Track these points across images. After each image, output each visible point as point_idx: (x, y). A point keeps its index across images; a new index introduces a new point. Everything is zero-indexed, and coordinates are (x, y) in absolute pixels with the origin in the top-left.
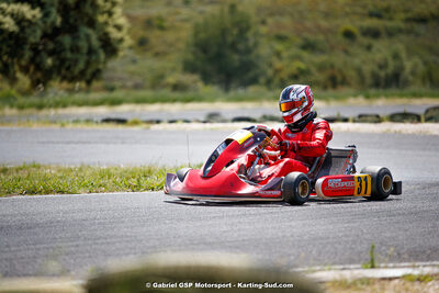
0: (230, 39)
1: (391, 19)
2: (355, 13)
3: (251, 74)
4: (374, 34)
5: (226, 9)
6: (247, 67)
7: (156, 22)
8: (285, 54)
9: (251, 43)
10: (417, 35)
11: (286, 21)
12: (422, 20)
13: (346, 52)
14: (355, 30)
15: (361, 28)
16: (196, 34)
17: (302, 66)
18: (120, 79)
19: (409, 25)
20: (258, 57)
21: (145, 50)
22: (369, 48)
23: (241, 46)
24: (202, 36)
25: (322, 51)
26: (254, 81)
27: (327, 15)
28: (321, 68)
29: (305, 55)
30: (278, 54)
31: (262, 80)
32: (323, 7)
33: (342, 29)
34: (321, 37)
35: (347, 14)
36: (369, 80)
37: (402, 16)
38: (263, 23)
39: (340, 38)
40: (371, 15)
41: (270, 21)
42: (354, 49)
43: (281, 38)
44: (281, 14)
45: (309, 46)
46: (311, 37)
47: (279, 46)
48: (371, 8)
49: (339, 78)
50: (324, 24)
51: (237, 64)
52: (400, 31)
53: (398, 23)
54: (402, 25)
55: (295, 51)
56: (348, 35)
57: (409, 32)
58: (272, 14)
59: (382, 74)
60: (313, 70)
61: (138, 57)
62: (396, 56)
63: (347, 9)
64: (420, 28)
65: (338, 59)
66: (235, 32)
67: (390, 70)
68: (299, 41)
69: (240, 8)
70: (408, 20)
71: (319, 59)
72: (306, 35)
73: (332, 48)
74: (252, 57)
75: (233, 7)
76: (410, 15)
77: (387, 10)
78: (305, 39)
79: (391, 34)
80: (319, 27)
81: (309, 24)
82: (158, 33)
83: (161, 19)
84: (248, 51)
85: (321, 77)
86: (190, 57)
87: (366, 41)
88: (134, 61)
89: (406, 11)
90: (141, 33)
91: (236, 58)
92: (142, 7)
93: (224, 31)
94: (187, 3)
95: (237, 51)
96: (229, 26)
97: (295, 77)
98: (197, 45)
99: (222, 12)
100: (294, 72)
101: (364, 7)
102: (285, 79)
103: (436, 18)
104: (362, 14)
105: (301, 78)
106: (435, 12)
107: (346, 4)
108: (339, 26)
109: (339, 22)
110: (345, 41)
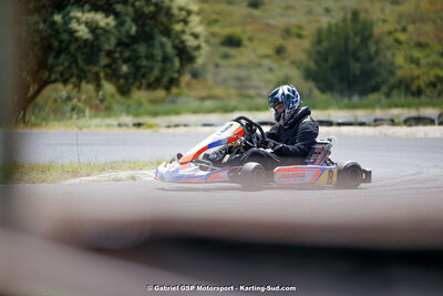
0: (352, 47)
3: (373, 82)
5: (349, 16)
6: (368, 74)
7: (295, 30)
8: (423, 62)
9: (373, 49)
11: (428, 28)
16: (319, 42)
17: (442, 73)
18: (256, 88)
20: (380, 65)
21: (283, 59)
23: (362, 54)
24: (326, 44)
26: (375, 89)
30: (416, 62)
38: (404, 30)
41: (411, 28)
43: (420, 46)
47: (417, 54)
51: (358, 72)
55: (435, 57)
58: (414, 22)
61: (274, 66)
66: (358, 40)
68: (439, 48)
69: (362, 16)
74: (373, 64)
75: (355, 14)
82: (296, 41)
83: (300, 27)
88: (271, 70)
90: (279, 41)
91: (358, 65)
92: (282, 15)
93: (346, 39)
94: (327, 11)
95: (357, 59)
96: (351, 34)
97: (433, 85)
98: (319, 53)
99: (344, 20)
100: (434, 80)
102: (423, 86)
105: (439, 86)
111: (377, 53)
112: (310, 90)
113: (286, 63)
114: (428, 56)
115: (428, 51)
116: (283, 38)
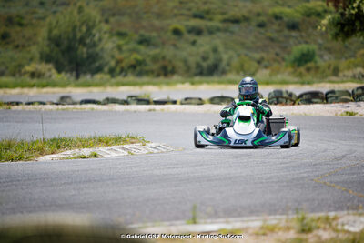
0: (79, 35)
1: (211, 20)
2: (182, 15)
3: (97, 64)
4: (199, 32)
5: (75, 12)
6: (93, 58)
7: (16, 20)
8: (124, 48)
9: (96, 38)
10: (232, 32)
11: (125, 20)
12: (236, 21)
13: (175, 45)
14: (182, 28)
15: (187, 26)
17: (139, 57)
19: (225, 25)
20: (102, 49)
21: (8, 43)
22: (194, 43)
23: (88, 41)
24: (55, 32)
25: (156, 46)
26: (99, 70)
27: (159, 16)
28: (155, 59)
29: (142, 48)
30: (120, 48)
31: (106, 69)
32: (156, 9)
33: (171, 28)
34: (154, 34)
35: (175, 15)
36: (194, 70)
37: (221, 17)
38: (107, 21)
39: (169, 34)
40: (195, 16)
41: (112, 20)
42: (181, 44)
43: (121, 35)
44: (122, 14)
45: (144, 41)
46: (147, 34)
47: (121, 42)
48: (194, 11)
49: (170, 68)
50: (157, 23)
51: (85, 56)
52: (218, 30)
53: (216, 23)
54: (220, 25)
55: (132, 45)
56: (177, 32)
57: (226, 30)
58: (114, 15)
59: (205, 64)
60: (148, 60)
62: (215, 50)
63: (175, 11)
64: (235, 28)
65: (169, 52)
66: (84, 29)
67: (211, 61)
68: (136, 37)
70: (225, 21)
71: (153, 51)
72: (142, 32)
73: (163, 43)
74: (98, 49)
75: (81, 9)
76: (226, 17)
77: (208, 12)
78: (142, 36)
79: (211, 32)
80: (152, 25)
81: (144, 23)
82: (18, 29)
83: (19, 16)
84: (94, 45)
85: (155, 67)
86: (47, 50)
87: (192, 37)
89: (223, 13)
90: (3, 29)
91: (85, 50)
92: (3, 7)
93: (74, 28)
94: (42, 3)
95: (85, 45)
96: (78, 24)
97: (133, 67)
98: (50, 39)
99: (71, 13)
100: (133, 62)
101: (190, 10)
102: (126, 68)
103: (246, 19)
104: (188, 15)
105: (138, 68)
106: (246, 14)
107: (175, 7)
108: (169, 25)
109: (169, 21)
110: (174, 37)
111: (100, 40)
112: (50, 70)
113: (11, 47)
114: (127, 43)
115: (127, 39)
116: (7, 26)
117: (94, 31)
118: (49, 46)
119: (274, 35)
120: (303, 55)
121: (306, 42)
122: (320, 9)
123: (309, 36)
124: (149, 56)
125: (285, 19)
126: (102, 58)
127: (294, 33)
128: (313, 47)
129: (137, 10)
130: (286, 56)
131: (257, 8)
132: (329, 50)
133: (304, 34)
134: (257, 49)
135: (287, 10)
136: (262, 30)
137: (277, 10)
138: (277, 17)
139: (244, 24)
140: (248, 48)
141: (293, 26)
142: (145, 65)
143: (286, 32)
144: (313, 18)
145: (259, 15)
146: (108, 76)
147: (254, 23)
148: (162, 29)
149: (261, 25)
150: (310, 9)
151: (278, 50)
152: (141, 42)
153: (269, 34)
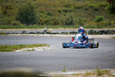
0: (29, 12)
1: (70, 7)
2: (61, 6)
3: (34, 21)
4: (66, 11)
6: (33, 19)
7: (9, 7)
8: (43, 16)
9: (34, 13)
10: (77, 12)
11: (43, 7)
12: (78, 8)
13: (59, 16)
14: (61, 10)
15: (63, 9)
17: (47, 19)
19: (75, 9)
20: (36, 17)
21: (6, 15)
22: (65, 15)
23: (31, 14)
24: (21, 11)
25: (53, 16)
26: (35, 23)
27: (54, 6)
28: (52, 20)
29: (48, 16)
30: (41, 16)
31: (37, 23)
32: (53, 4)
33: (58, 10)
34: (52, 12)
35: (59, 6)
36: (65, 24)
37: (73, 7)
38: (37, 8)
39: (57, 12)
40: (65, 6)
41: (39, 7)
42: (61, 15)
43: (42, 12)
44: (42, 6)
45: (49, 14)
46: (50, 12)
47: (41, 14)
48: (65, 5)
49: (57, 23)
50: (53, 8)
51: (30, 18)
52: (73, 11)
53: (72, 8)
54: (73, 9)
55: (45, 15)
56: (59, 11)
57: (75, 11)
58: (40, 6)
59: (68, 22)
60: (50, 20)
61: (4, 16)
62: (71, 17)
63: (59, 5)
64: (78, 10)
65: (57, 18)
67: (70, 21)
68: (47, 13)
69: (31, 4)
70: (74, 8)
71: (52, 17)
72: (48, 11)
73: (55, 15)
74: (34, 17)
75: (29, 4)
76: (75, 7)
77: (69, 5)
78: (48, 12)
79: (70, 11)
80: (52, 9)
81: (49, 9)
82: (9, 10)
83: (10, 6)
85: (52, 22)
86: (18, 16)
87: (64, 13)
88: (3, 17)
89: (74, 6)
90: (5, 10)
92: (5, 3)
94: (17, 2)
96: (29, 8)
97: (46, 22)
99: (27, 5)
100: (45, 21)
101: (63, 4)
102: (43, 22)
103: (81, 7)
104: (63, 6)
105: (47, 23)
106: (81, 6)
107: (59, 4)
108: (57, 9)
109: (57, 8)
110: (58, 13)
111: (35, 14)
112: (19, 23)
113: (7, 16)
114: (44, 15)
115: (44, 13)
116: (6, 9)
117: (34, 11)
118: (19, 15)
119: (90, 13)
120: (99, 19)
121: (100, 15)
122: (105, 5)
123: (101, 13)
124: (50, 19)
125: (94, 8)
126: (36, 19)
127: (96, 12)
128: (103, 17)
129: (47, 4)
130: (94, 19)
131: (85, 4)
132: (108, 17)
133: (100, 12)
134: (85, 17)
135: (94, 5)
136: (86, 11)
137: (91, 5)
138: (91, 7)
139: (80, 9)
140: (82, 17)
141: (96, 10)
142: (49, 22)
143: (94, 12)
144: (103, 7)
145: (85, 6)
146: (38, 25)
147: (84, 9)
148: (55, 10)
149: (86, 9)
150: (102, 4)
151: (91, 17)
152: (48, 15)
153: (89, 12)
